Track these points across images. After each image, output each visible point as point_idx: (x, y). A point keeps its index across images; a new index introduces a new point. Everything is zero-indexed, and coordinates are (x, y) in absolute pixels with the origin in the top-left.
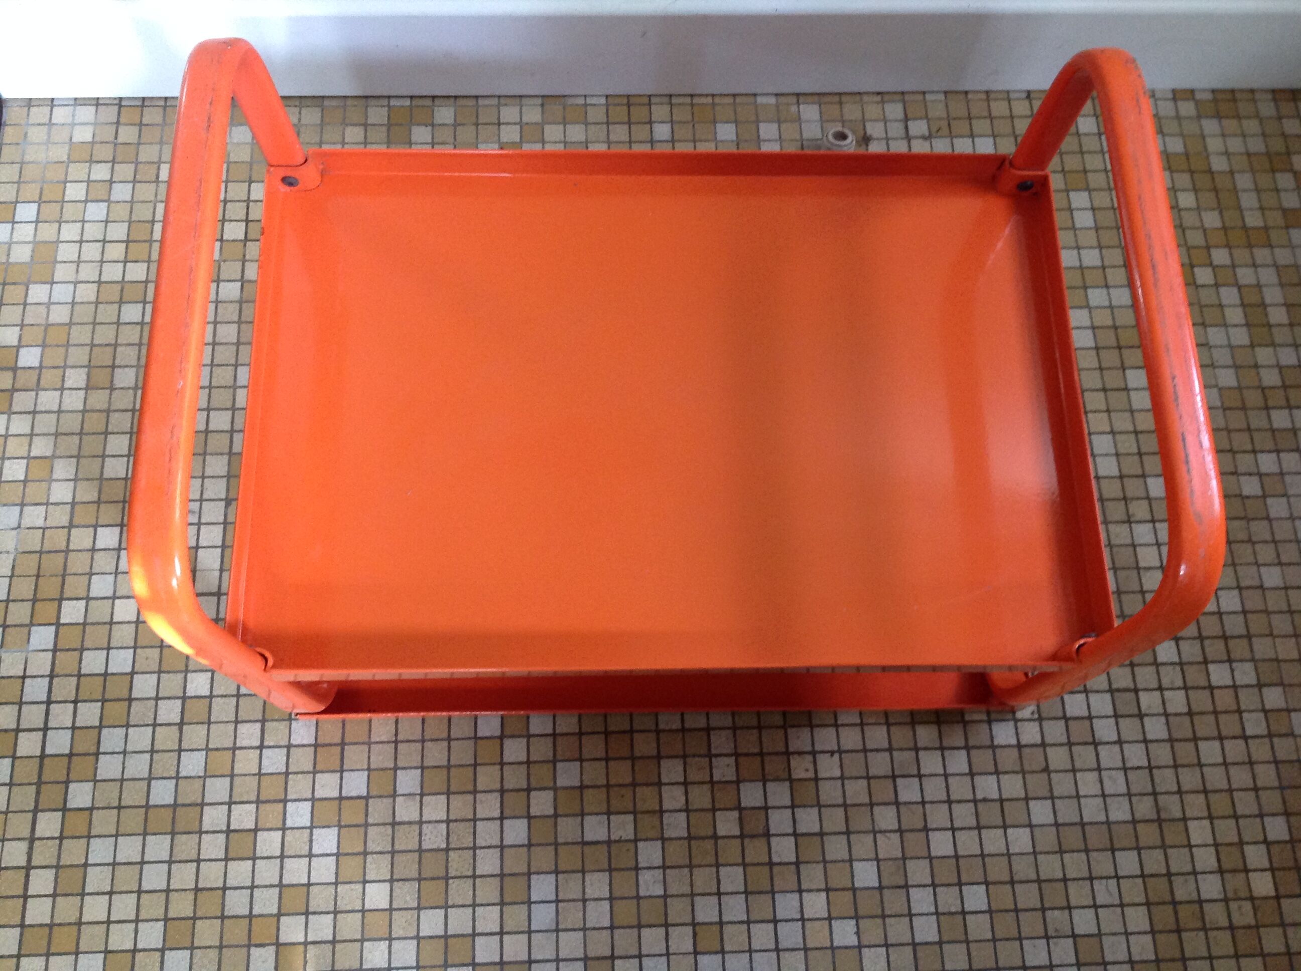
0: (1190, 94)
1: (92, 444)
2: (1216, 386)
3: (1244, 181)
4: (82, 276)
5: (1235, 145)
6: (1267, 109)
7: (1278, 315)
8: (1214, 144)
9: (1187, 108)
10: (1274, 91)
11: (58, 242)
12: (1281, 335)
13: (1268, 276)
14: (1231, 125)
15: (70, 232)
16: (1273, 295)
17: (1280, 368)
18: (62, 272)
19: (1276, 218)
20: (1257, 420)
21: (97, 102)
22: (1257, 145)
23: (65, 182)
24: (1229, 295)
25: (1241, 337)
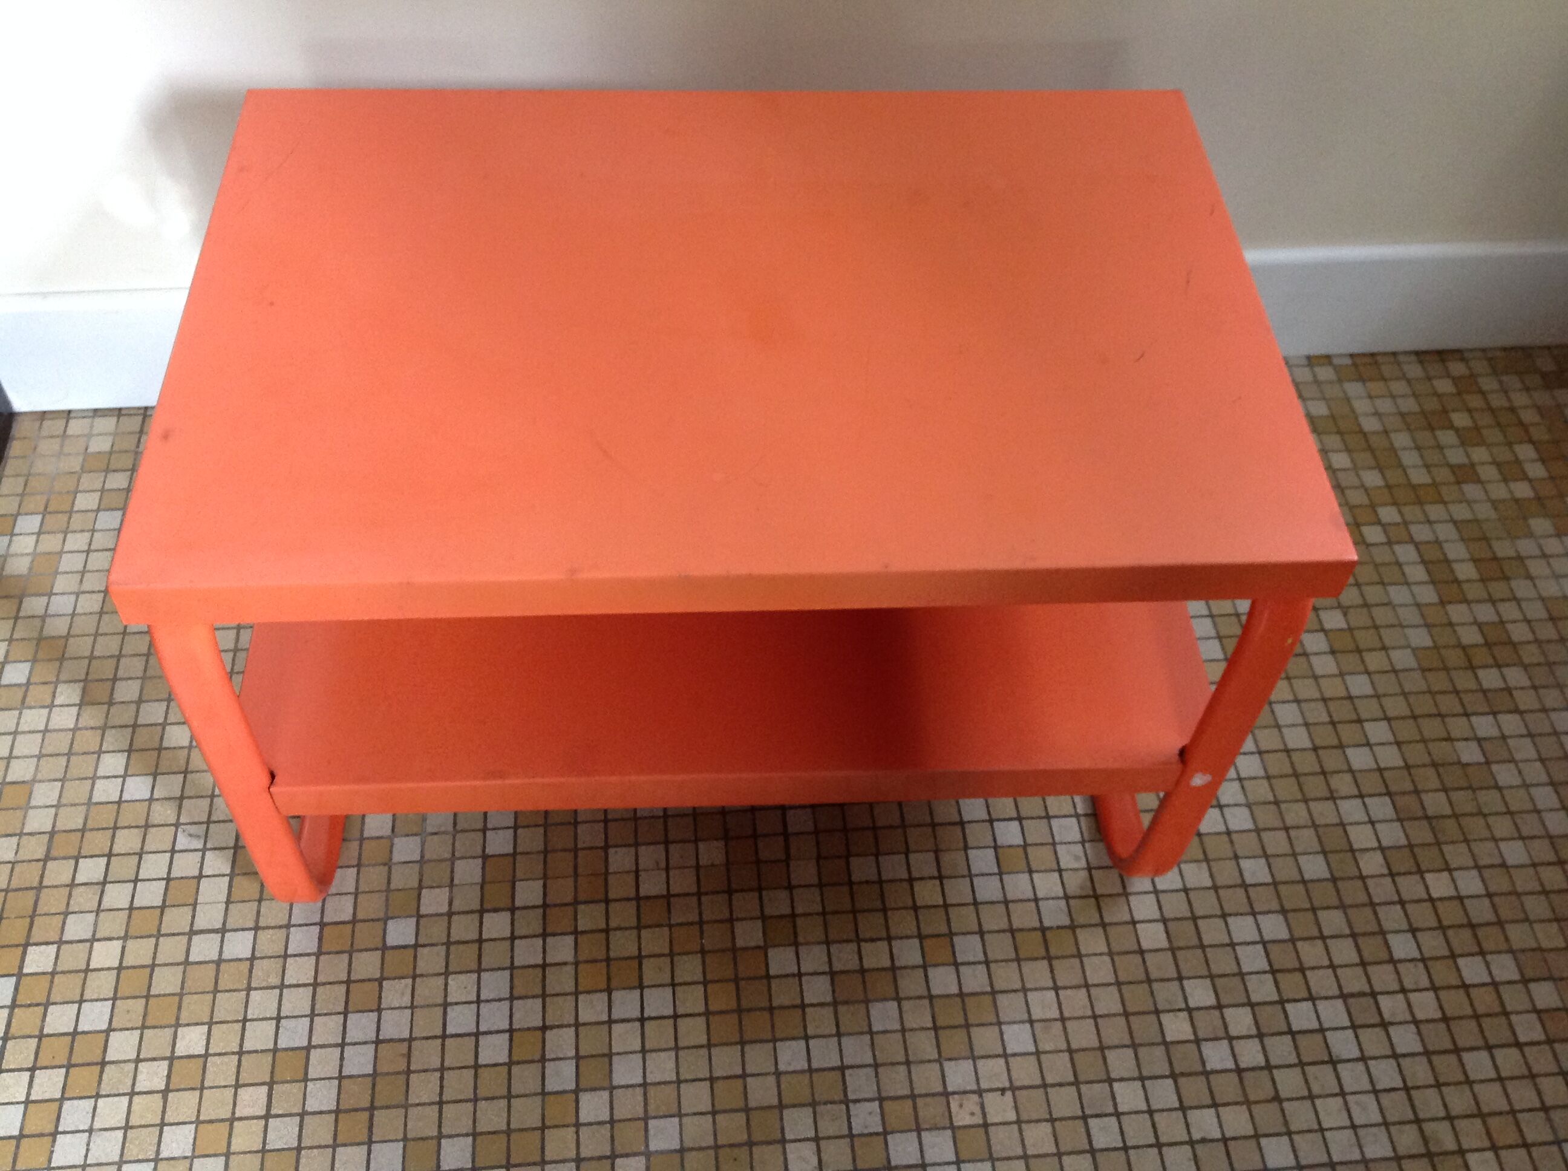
0: (1327, 359)
1: (82, 766)
2: (1409, 646)
3: (1401, 440)
4: (87, 586)
5: (1385, 406)
6: (1414, 370)
7: (1466, 571)
8: (1362, 406)
9: (1325, 373)
10: (1417, 353)
11: (61, 553)
12: (1474, 591)
13: (1446, 531)
14: (1376, 387)
15: (75, 542)
16: (1456, 550)
17: (1480, 626)
18: (61, 584)
19: (1443, 474)
20: (1464, 681)
21: (119, 412)
22: (1409, 405)
23: (76, 493)
24: (1406, 553)
25: (1428, 595)
